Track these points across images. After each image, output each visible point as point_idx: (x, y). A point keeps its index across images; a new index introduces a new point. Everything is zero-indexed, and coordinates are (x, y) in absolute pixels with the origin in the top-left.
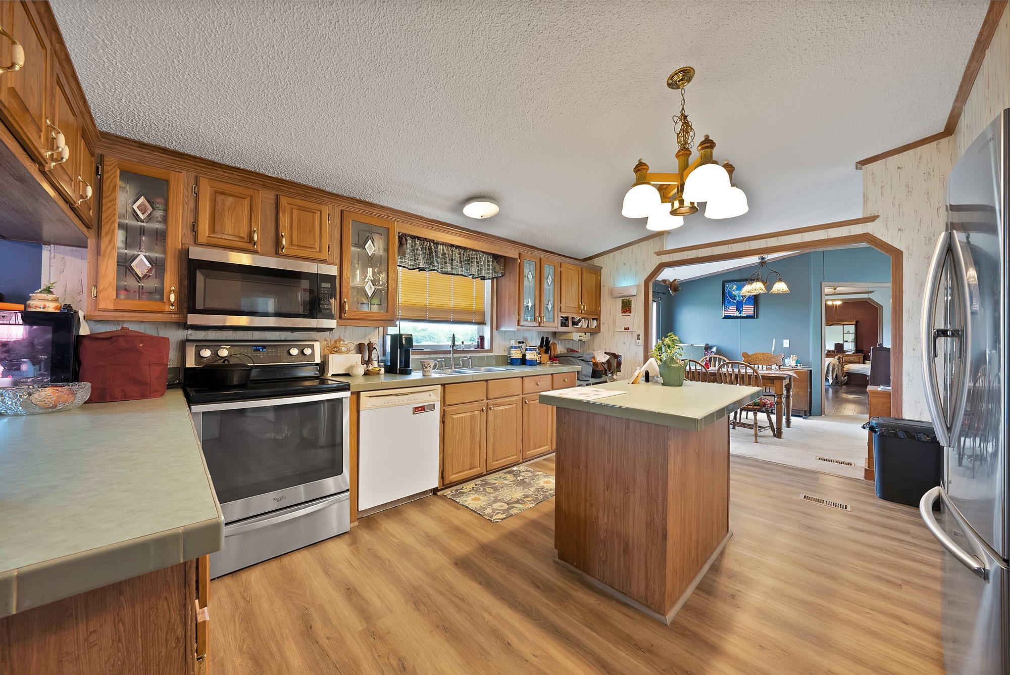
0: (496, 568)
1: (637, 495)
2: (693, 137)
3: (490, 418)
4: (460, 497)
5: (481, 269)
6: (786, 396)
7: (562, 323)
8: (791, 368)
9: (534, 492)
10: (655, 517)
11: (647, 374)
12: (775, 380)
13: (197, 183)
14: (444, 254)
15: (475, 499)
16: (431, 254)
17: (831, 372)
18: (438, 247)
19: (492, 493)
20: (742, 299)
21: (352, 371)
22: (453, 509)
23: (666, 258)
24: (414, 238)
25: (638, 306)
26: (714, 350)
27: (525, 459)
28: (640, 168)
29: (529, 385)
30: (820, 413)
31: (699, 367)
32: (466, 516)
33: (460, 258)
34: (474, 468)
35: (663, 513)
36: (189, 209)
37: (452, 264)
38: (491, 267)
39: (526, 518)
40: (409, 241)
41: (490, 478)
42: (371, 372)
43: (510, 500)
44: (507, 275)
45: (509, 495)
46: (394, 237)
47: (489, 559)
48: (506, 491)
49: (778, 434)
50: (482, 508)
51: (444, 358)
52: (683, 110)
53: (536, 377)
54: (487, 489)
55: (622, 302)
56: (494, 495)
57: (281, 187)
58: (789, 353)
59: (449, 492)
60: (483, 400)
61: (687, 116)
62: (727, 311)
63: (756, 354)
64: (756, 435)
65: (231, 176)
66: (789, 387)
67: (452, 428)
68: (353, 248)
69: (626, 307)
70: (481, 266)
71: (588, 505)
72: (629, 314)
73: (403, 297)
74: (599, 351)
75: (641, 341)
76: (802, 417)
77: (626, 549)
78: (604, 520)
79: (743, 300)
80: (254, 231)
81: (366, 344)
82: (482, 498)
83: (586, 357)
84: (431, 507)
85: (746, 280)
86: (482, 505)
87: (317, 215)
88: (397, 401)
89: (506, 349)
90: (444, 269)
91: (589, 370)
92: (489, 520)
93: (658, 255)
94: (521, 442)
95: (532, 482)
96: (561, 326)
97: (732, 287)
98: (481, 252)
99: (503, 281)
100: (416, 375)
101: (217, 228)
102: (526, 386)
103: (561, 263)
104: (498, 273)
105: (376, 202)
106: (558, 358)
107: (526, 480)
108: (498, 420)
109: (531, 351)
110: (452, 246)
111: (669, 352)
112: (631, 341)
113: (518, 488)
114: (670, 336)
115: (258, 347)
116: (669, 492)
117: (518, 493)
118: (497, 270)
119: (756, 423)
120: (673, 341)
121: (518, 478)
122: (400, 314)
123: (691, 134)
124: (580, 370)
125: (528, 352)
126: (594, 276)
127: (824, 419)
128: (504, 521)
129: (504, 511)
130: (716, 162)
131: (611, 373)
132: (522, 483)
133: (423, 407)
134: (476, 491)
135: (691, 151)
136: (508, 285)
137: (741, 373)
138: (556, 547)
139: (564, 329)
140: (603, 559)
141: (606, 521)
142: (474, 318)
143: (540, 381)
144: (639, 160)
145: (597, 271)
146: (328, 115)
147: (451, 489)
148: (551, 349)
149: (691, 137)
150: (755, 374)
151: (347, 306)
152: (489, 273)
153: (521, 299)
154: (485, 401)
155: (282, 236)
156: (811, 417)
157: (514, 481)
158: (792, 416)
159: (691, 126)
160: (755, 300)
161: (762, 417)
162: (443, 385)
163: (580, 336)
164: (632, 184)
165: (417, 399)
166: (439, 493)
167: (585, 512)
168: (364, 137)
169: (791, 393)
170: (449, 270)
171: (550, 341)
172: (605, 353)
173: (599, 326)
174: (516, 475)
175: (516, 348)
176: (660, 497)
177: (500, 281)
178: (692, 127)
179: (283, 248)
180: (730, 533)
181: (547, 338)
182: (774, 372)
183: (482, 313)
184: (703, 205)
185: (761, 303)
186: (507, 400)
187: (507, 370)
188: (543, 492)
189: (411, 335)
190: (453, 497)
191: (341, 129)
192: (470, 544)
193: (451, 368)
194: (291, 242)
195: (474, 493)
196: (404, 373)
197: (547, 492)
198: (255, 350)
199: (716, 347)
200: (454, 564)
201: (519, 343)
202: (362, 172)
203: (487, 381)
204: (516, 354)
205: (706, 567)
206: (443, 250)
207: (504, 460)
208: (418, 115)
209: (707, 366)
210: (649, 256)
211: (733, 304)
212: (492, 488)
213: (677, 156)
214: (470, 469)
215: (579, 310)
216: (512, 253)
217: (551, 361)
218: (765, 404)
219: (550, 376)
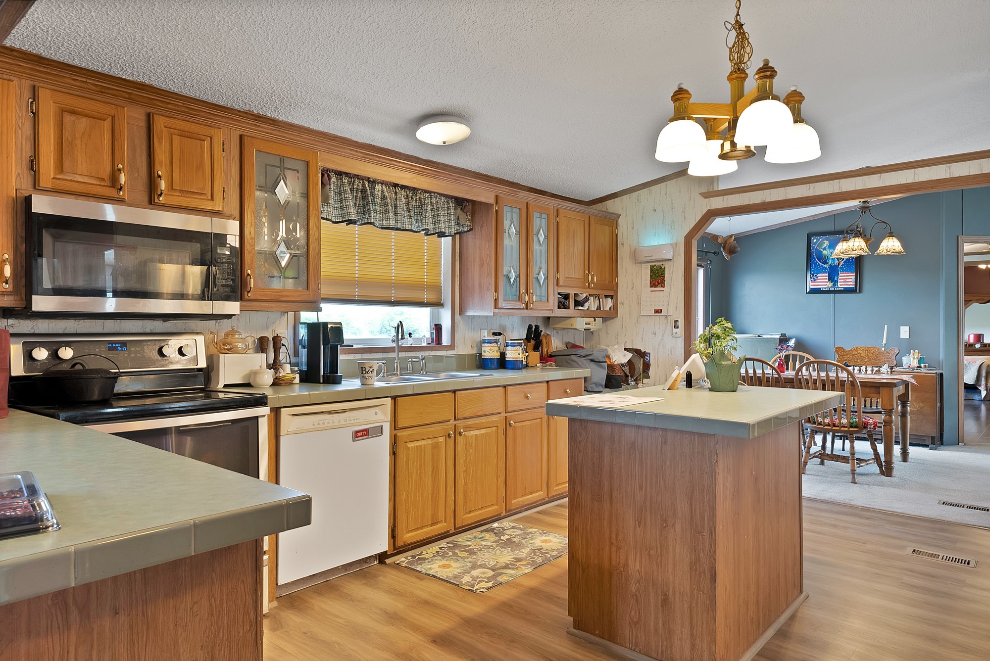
0: (490, 643)
1: (678, 527)
2: (750, 55)
3: (459, 448)
4: (421, 564)
5: (439, 221)
6: (901, 412)
7: (559, 302)
8: (911, 371)
9: (529, 554)
10: (701, 554)
11: (689, 376)
12: (881, 388)
13: (34, 97)
14: (384, 198)
15: (444, 566)
16: (364, 198)
17: (983, 379)
18: (374, 189)
19: (468, 558)
20: (837, 262)
21: (255, 379)
22: (414, 580)
23: (718, 203)
24: (339, 174)
25: (675, 275)
26: (792, 343)
27: (510, 511)
28: (679, 96)
29: (515, 398)
30: (958, 441)
31: (768, 371)
32: (435, 588)
33: (408, 204)
34: (437, 523)
35: (711, 548)
36: (24, 137)
37: (396, 214)
38: (453, 217)
39: (522, 585)
40: (334, 179)
41: (461, 539)
42: (283, 380)
43: (496, 565)
44: (477, 228)
45: (493, 559)
46: (316, 176)
47: (479, 635)
48: (486, 554)
49: (887, 469)
50: (456, 577)
51: (383, 359)
52: (738, 15)
53: (525, 386)
54: (458, 552)
55: (652, 270)
56: (470, 559)
57: (155, 102)
58: (908, 346)
59: (403, 559)
60: (449, 421)
61: (743, 25)
62: (814, 281)
63: (856, 349)
64: (853, 472)
65: (83, 85)
66: (905, 400)
67: (407, 462)
68: (258, 193)
69: (658, 278)
70: (438, 215)
71: (614, 549)
72: (662, 289)
73: (328, 266)
74: (616, 347)
75: (680, 331)
76: (927, 446)
77: (665, 601)
78: (635, 565)
79: (839, 264)
80: (119, 170)
81: (271, 339)
82: (454, 565)
83: (597, 356)
84: (381, 578)
85: (841, 232)
86: (455, 573)
87: (206, 144)
88: (331, 422)
89: (474, 345)
90: (384, 222)
91: (601, 375)
92: (469, 590)
93: (705, 198)
94: (503, 485)
95: (524, 541)
96: (559, 308)
97: (821, 244)
98: (438, 194)
99: (469, 238)
100: (350, 384)
101: (66, 164)
102: (509, 399)
103: (557, 210)
104: (463, 226)
105: (282, 117)
106: (554, 358)
107: (514, 540)
108: (471, 451)
109: (514, 346)
110: (396, 185)
111: (718, 344)
112: (665, 331)
113: (503, 550)
114: (720, 322)
115: (115, 344)
116: (717, 521)
117: (506, 556)
118: (462, 221)
119: (853, 454)
120: (725, 330)
121: (502, 538)
122: (324, 291)
123: (748, 49)
124: (587, 375)
125: (509, 348)
126: (607, 228)
127: (963, 449)
128: (491, 590)
129: (489, 579)
130: (776, 98)
131: (635, 380)
132: (509, 543)
133: (367, 430)
134: (444, 556)
135: (747, 74)
136: (479, 245)
137: (831, 378)
138: (570, 615)
139: (563, 312)
140: (635, 620)
141: (638, 567)
142: (426, 297)
143: (530, 393)
144: (679, 85)
145: (612, 221)
146: (241, 4)
147: (406, 554)
148: (542, 344)
149: (748, 54)
150: (851, 379)
151: (252, 280)
152: (450, 227)
153: (499, 266)
154: (452, 422)
155: (159, 176)
156: (942, 447)
157: (497, 541)
158: (911, 444)
159: (747, 39)
160: (857, 264)
161: (863, 447)
162: (394, 398)
163: (586, 324)
164: (668, 120)
165: (359, 419)
166: (388, 561)
167: (610, 558)
168: (286, 33)
169: (909, 408)
170: (392, 223)
171: (541, 331)
172: (625, 349)
173: (615, 307)
174: (499, 533)
175: (491, 343)
176: (707, 528)
177: (465, 239)
178: (749, 40)
179: (160, 195)
180: (804, 594)
181: (537, 327)
182: (884, 375)
183: (437, 289)
184: (763, 149)
185: (867, 268)
186: (484, 421)
187: (481, 375)
188: (542, 553)
189: (340, 324)
190: (410, 565)
191: (255, 22)
192: (449, 619)
193: (396, 375)
194: (171, 186)
195: (440, 558)
196: (331, 382)
197: (548, 553)
198: (110, 349)
199: (794, 339)
200: (432, 642)
201: (494, 334)
202: (272, 77)
203: (454, 392)
204: (490, 352)
205: (770, 633)
206: (383, 192)
207: (480, 512)
208: (371, 9)
209: (782, 367)
210: (692, 199)
211: (823, 270)
212: (465, 551)
213: (729, 78)
214: (432, 525)
215: (585, 283)
216: (483, 194)
217: (543, 363)
218: (865, 426)
219: (545, 384)
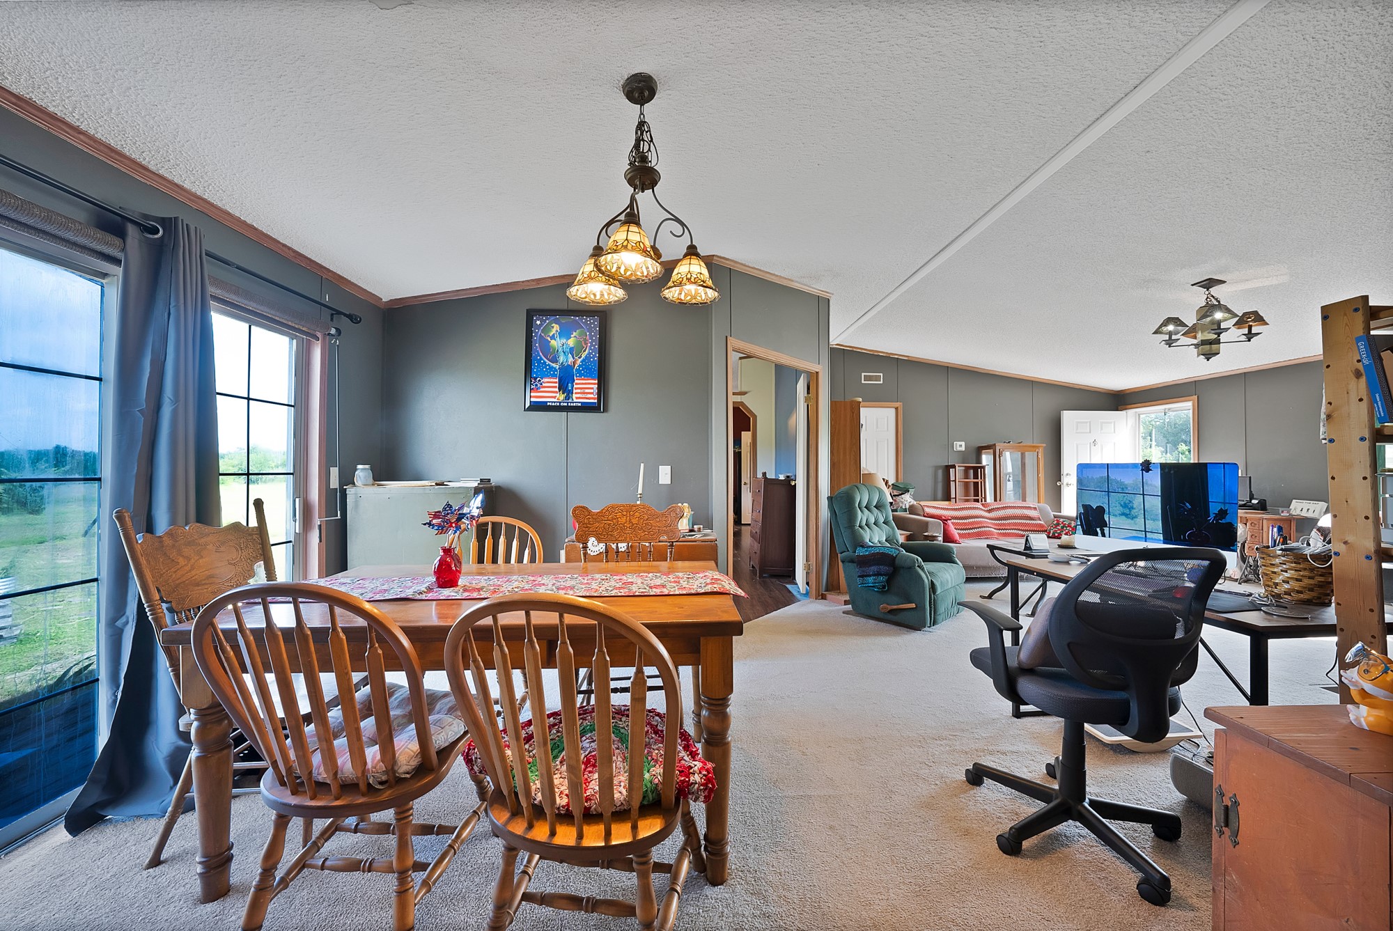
20: (571, 360)
58: (673, 497)
62: (537, 390)
63: (611, 509)
97: (548, 329)
160: (601, 365)
185: (615, 372)
211: (550, 373)
